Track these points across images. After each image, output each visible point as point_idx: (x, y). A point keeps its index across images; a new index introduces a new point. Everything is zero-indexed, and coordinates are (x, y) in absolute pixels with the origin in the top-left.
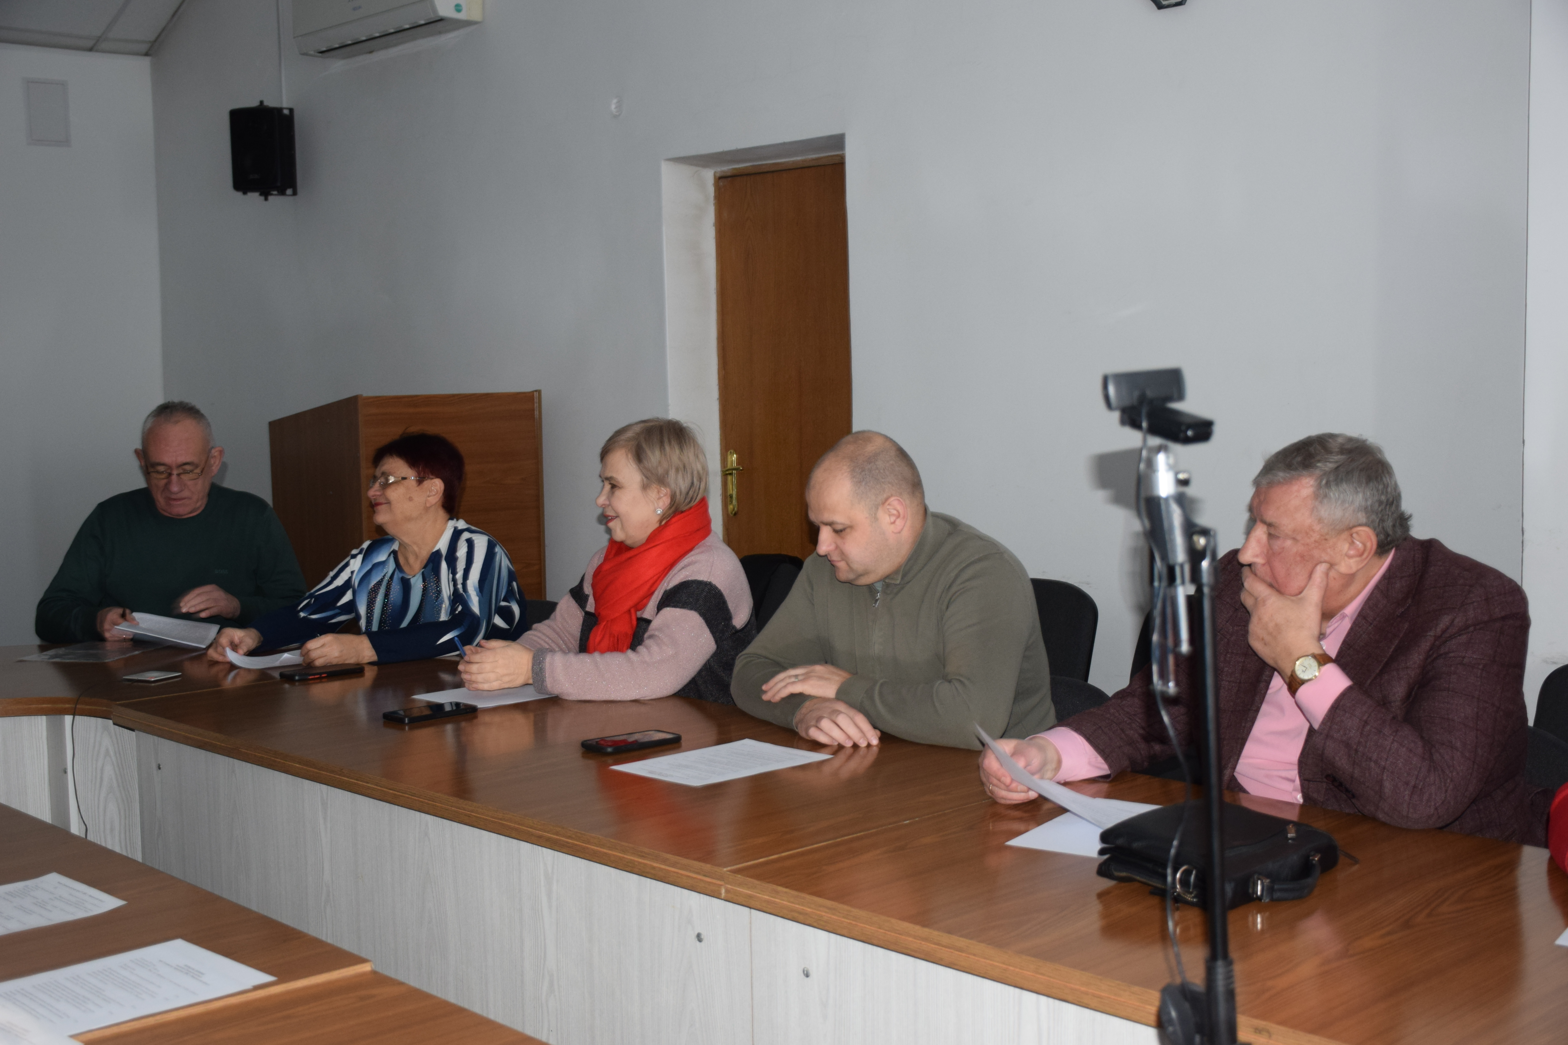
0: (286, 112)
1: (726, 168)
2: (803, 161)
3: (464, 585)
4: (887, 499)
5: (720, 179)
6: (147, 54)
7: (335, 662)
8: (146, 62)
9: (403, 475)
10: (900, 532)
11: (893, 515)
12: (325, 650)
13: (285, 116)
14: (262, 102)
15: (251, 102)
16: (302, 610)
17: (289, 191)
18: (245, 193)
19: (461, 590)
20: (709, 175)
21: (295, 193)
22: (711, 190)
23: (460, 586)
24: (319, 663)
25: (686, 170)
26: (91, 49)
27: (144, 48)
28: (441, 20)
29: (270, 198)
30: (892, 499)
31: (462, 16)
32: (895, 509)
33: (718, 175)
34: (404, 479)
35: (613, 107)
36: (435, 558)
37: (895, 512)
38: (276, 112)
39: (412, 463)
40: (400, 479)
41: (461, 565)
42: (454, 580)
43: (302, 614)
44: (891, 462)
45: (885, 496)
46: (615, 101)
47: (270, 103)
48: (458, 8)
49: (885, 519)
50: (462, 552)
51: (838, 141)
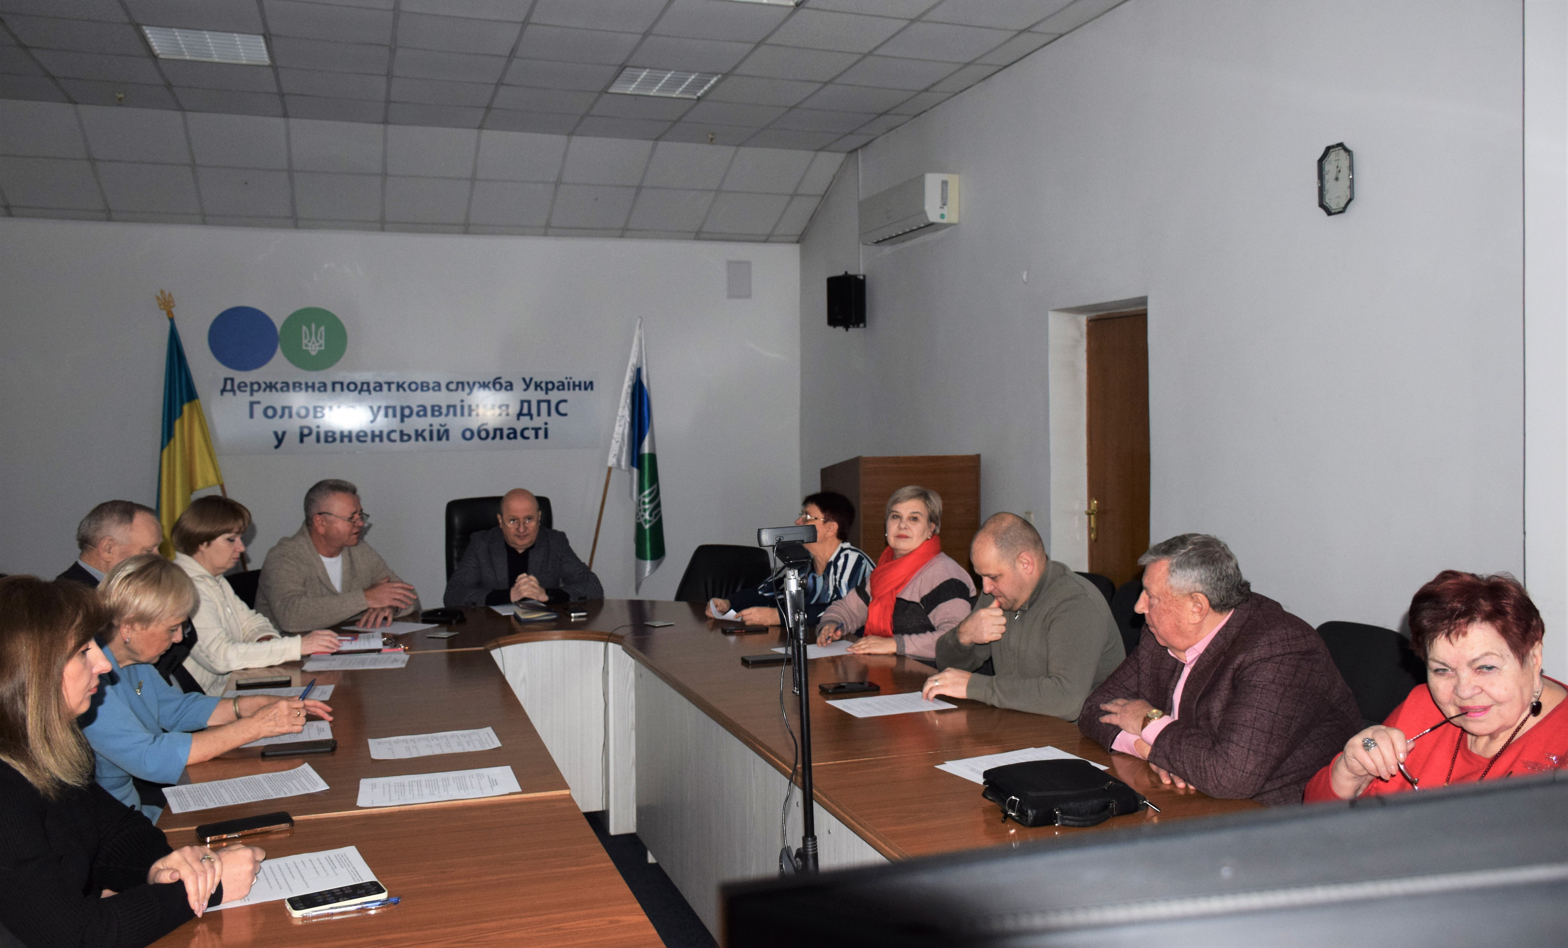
0: (861, 277)
1: (1093, 315)
2: (1136, 311)
3: (840, 582)
4: (1019, 555)
5: (1090, 321)
6: (798, 242)
7: (757, 623)
8: (797, 247)
9: (816, 516)
10: (1031, 573)
11: (1026, 563)
12: (751, 617)
13: (860, 280)
14: (846, 273)
15: (840, 273)
16: (761, 590)
17: (862, 325)
18: (835, 327)
19: (838, 585)
20: (1083, 319)
21: (865, 326)
22: (1084, 328)
23: (837, 583)
24: (748, 623)
25: (1066, 316)
26: (765, 242)
27: (796, 238)
28: (932, 224)
29: (849, 329)
30: (1022, 554)
31: (944, 221)
32: (1026, 560)
33: (1089, 319)
34: (816, 519)
35: (1024, 277)
36: (829, 565)
37: (1026, 561)
38: (855, 277)
39: (823, 509)
40: (813, 518)
41: (839, 570)
42: (835, 579)
43: (760, 593)
44: (1019, 531)
45: (1018, 553)
46: (1025, 273)
47: (851, 272)
48: (942, 216)
49: (1020, 567)
50: (840, 563)
51: (1143, 301)
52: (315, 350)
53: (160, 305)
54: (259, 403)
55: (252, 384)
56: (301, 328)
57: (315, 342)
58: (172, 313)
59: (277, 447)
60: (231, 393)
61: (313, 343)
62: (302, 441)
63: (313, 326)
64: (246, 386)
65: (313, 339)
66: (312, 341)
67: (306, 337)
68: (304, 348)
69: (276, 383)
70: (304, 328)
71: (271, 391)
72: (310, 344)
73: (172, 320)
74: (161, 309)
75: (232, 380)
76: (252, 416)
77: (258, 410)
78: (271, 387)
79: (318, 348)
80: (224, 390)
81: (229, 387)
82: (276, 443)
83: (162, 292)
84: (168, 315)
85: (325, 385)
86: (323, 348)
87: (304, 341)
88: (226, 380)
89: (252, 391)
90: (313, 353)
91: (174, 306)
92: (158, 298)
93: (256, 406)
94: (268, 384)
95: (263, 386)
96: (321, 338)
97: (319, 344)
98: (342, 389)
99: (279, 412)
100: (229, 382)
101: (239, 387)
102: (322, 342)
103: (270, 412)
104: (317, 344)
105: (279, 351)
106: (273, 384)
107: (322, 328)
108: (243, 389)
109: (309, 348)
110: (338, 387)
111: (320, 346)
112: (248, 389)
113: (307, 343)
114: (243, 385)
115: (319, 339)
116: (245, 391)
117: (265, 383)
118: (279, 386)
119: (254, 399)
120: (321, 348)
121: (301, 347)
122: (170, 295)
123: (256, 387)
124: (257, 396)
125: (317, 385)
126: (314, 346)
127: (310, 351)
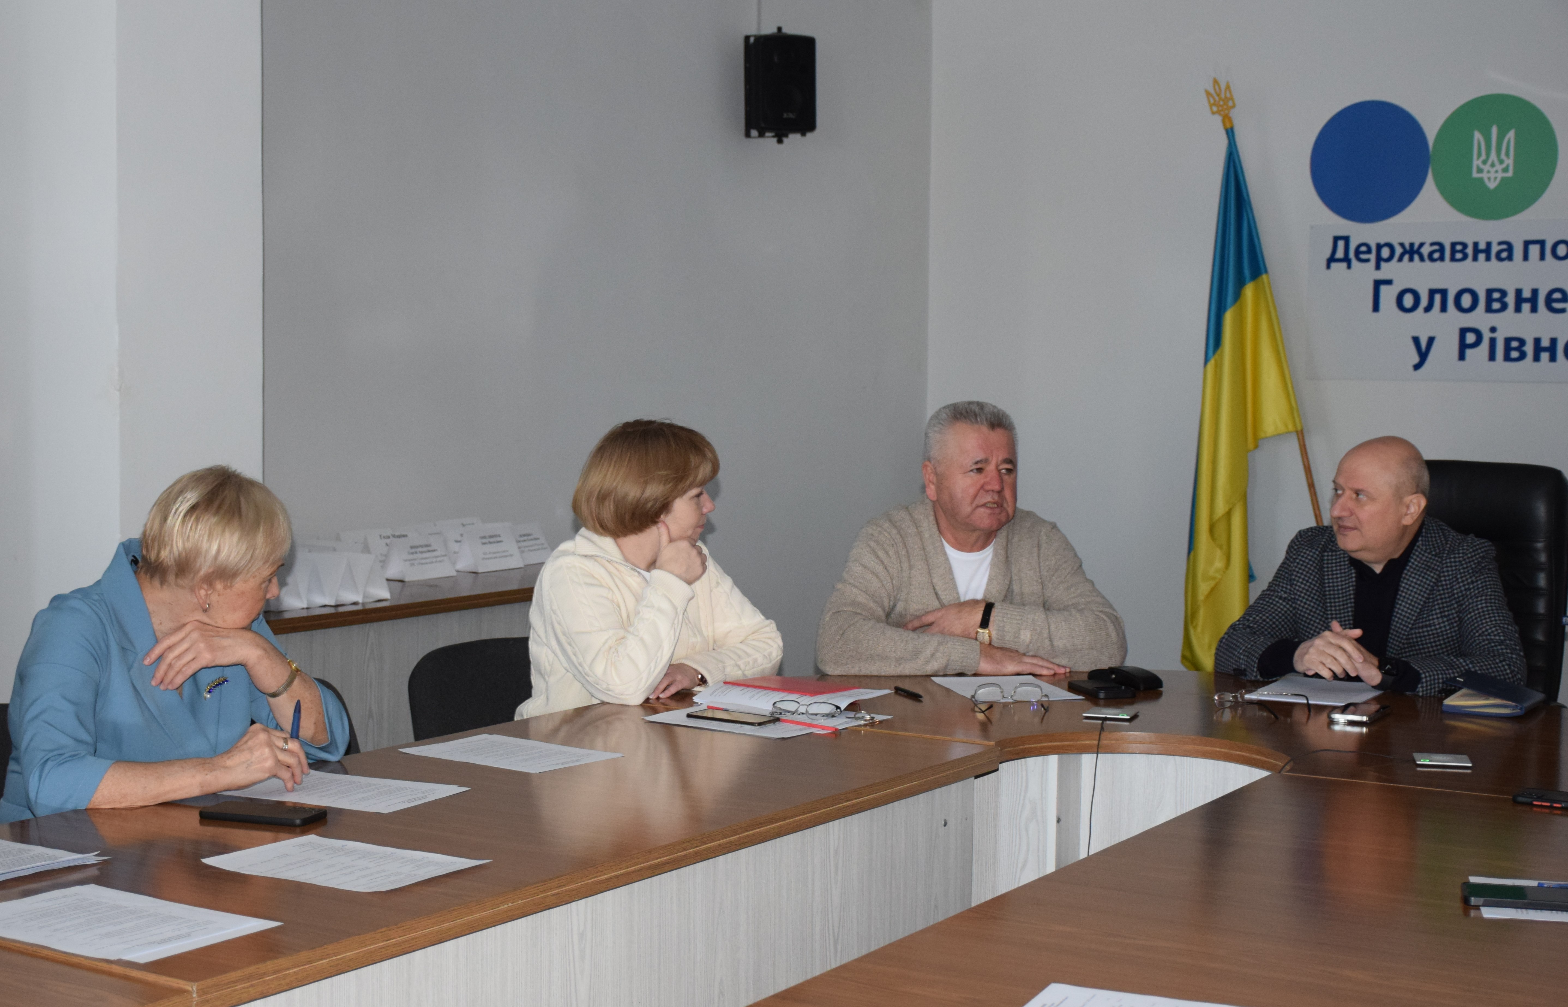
52: (1495, 178)
53: (1211, 106)
54: (1389, 282)
55: (1379, 247)
56: (1472, 136)
57: (1496, 162)
58: (1230, 119)
59: (1417, 367)
60: (1344, 265)
61: (1493, 165)
62: (1462, 357)
63: (1494, 130)
64: (1369, 251)
65: (1493, 156)
66: (1489, 162)
67: (1479, 155)
68: (1475, 175)
69: (1422, 245)
70: (1477, 135)
71: (1411, 259)
72: (1486, 168)
73: (1230, 133)
74: (1213, 113)
75: (1346, 239)
76: (1376, 308)
77: (1388, 295)
78: (1412, 252)
79: (1500, 175)
80: (1332, 260)
81: (1340, 254)
82: (1416, 359)
83: (1216, 82)
84: (1224, 124)
85: (1510, 248)
86: (1510, 174)
87: (1476, 162)
88: (1336, 239)
89: (1379, 259)
90: (1492, 185)
91: (1234, 106)
92: (1208, 94)
93: (1383, 288)
94: (1407, 247)
95: (1399, 250)
96: (1507, 154)
97: (1504, 166)
98: (1542, 257)
99: (1424, 302)
100: (1341, 244)
101: (1357, 252)
102: (1510, 161)
103: (1408, 300)
104: (1499, 167)
105: (1430, 184)
106: (1416, 247)
107: (1511, 134)
108: (1363, 256)
109: (1484, 175)
110: (1534, 250)
111: (1505, 170)
112: (1373, 257)
113: (1482, 166)
114: (1363, 249)
115: (1503, 156)
116: (1368, 260)
117: (1402, 245)
118: (1425, 250)
119: (1381, 275)
120: (1506, 175)
121: (1470, 173)
122: (1228, 87)
123: (1385, 252)
124: (1388, 270)
125: (1495, 249)
126: (1493, 170)
127: (1486, 181)
